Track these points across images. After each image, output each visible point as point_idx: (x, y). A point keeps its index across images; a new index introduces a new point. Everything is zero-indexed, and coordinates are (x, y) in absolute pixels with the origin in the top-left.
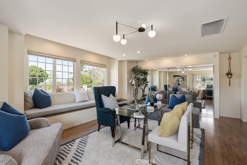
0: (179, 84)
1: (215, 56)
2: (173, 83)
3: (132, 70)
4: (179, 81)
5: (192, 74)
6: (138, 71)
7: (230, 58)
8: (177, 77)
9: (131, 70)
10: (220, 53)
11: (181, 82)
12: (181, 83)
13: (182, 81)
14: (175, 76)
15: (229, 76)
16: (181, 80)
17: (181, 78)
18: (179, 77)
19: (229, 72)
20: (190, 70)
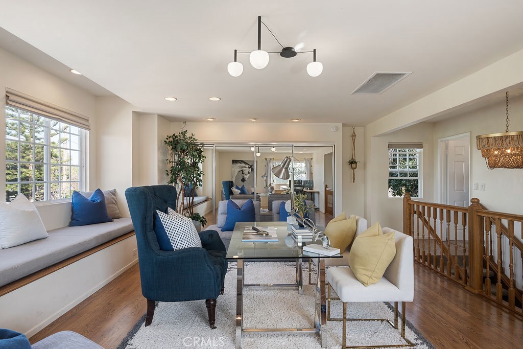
0: (243, 180)
1: (337, 129)
2: (232, 177)
3: (167, 141)
4: (243, 173)
5: (266, 159)
6: (188, 145)
7: (354, 136)
8: (239, 164)
9: (165, 141)
10: (344, 125)
11: (248, 175)
12: (247, 177)
13: (249, 173)
14: (234, 162)
15: (354, 165)
16: (247, 170)
17: (247, 166)
18: (243, 165)
19: (352, 159)
20: (273, 149)
